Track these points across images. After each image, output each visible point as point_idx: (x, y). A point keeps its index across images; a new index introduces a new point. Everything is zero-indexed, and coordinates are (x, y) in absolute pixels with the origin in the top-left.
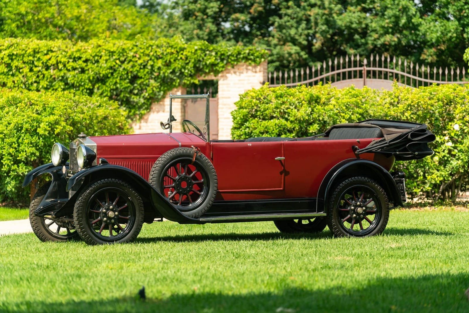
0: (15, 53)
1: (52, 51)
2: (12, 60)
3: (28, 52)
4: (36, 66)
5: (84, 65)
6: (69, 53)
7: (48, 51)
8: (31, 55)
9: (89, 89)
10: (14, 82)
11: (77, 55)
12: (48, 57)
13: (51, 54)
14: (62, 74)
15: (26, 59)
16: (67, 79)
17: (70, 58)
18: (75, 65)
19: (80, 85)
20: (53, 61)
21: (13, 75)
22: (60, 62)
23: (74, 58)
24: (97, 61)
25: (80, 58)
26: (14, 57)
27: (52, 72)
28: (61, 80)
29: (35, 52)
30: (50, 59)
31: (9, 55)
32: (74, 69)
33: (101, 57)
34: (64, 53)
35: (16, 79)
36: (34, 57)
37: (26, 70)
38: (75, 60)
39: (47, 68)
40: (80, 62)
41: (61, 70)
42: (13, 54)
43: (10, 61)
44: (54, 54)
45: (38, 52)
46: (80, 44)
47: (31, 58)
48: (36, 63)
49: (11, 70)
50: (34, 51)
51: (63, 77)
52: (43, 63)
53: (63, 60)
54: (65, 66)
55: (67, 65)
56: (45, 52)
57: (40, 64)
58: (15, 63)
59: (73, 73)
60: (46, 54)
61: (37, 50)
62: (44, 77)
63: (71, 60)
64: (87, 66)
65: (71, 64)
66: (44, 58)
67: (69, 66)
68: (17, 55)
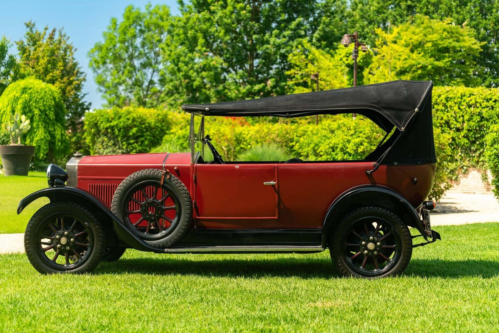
0: (450, 96)
1: (473, 95)
2: (447, 101)
3: (457, 96)
4: (462, 105)
5: (493, 104)
6: (484, 96)
7: (470, 95)
8: (459, 98)
10: (448, 116)
11: (489, 97)
13: (472, 97)
14: (478, 110)
15: (456, 101)
16: (482, 114)
17: (485, 99)
18: (487, 104)
20: (473, 102)
21: (448, 112)
22: (478, 102)
23: (487, 99)
25: (491, 99)
26: (449, 99)
27: (472, 109)
28: (478, 115)
29: (463, 96)
30: (471, 100)
31: (446, 98)
32: (487, 107)
34: (481, 96)
35: (449, 114)
36: (462, 99)
37: (456, 108)
38: (488, 100)
39: (470, 106)
40: (491, 102)
41: (478, 108)
42: (448, 97)
43: (446, 102)
44: (474, 97)
45: (464, 96)
46: (493, 89)
47: (459, 100)
48: (462, 103)
49: (447, 108)
50: (461, 95)
51: (479, 112)
52: (467, 103)
53: (480, 101)
54: (481, 105)
55: (482, 104)
56: (468, 95)
57: (465, 104)
58: (449, 104)
59: (486, 109)
61: (463, 94)
62: (466, 113)
63: (485, 101)
64: (495, 105)
65: (485, 103)
66: (468, 100)
67: (484, 105)
68: (451, 98)
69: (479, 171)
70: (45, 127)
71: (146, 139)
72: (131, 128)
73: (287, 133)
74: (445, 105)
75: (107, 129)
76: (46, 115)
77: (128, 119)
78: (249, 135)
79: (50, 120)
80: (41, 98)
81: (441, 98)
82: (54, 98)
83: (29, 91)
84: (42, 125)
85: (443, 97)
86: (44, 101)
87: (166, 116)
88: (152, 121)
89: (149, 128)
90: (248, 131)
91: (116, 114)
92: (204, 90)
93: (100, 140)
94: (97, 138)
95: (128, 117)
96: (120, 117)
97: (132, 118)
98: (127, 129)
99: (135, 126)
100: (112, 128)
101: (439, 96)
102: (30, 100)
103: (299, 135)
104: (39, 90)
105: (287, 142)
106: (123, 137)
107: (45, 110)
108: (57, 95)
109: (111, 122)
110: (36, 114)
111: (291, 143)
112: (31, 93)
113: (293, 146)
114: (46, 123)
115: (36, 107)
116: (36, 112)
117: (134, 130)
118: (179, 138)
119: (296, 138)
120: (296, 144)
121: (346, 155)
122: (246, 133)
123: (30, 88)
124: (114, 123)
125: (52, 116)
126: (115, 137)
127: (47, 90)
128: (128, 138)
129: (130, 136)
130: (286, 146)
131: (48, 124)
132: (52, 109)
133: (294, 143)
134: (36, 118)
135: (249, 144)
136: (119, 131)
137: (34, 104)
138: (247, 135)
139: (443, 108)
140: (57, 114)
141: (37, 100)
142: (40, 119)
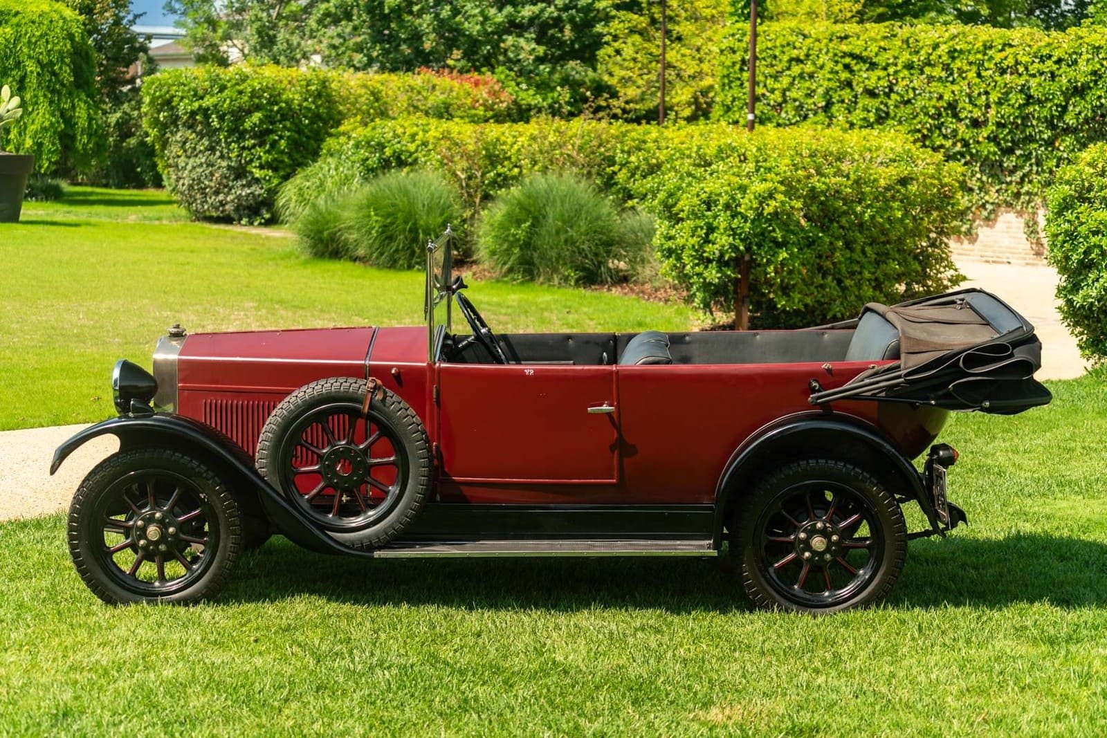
0: (958, 48)
1: (1011, 46)
2: (953, 58)
3: (976, 47)
4: (986, 70)
5: (1055, 67)
6: (1035, 48)
7: (1005, 45)
8: (979, 52)
9: (1060, 105)
10: (953, 92)
11: (1045, 52)
12: (1003, 54)
13: (1009, 50)
14: (1022, 81)
15: (971, 58)
16: (1029, 88)
17: (1036, 57)
18: (1041, 66)
19: (1047, 100)
20: (1010, 61)
21: (952, 83)
22: (1020, 63)
23: (1042, 56)
24: (1075, 62)
25: (1050, 57)
26: (956, 54)
27: (1008, 77)
28: (1021, 91)
29: (987, 47)
30: (1006, 58)
31: (950, 52)
32: (1042, 74)
33: (1081, 54)
34: (1027, 49)
35: (956, 88)
36: (985, 54)
37: (972, 75)
38: (1043, 59)
39: (1003, 72)
40: (1049, 63)
41: (1020, 75)
42: (955, 50)
43: (949, 61)
44: (1012, 50)
45: (991, 47)
46: (1054, 33)
47: (979, 56)
48: (986, 65)
49: (952, 74)
50: (984, 45)
51: (1023, 86)
52: (996, 64)
53: (1024, 59)
54: (1027, 69)
55: (1030, 68)
56: (1000, 47)
57: (992, 66)
58: (956, 65)
59: (1037, 80)
60: (1002, 50)
61: (988, 44)
62: (995, 86)
63: (1037, 60)
64: (1058, 69)
65: (1036, 65)
66: (998, 57)
67: (1033, 69)
68: (961, 52)
69: (1020, 214)
70: (51, 102)
71: (281, 137)
72: (249, 112)
73: (600, 145)
74: (946, 67)
75: (193, 114)
76: (54, 74)
77: (240, 92)
78: (516, 147)
79: (63, 85)
80: (42, 36)
81: (939, 52)
82: (71, 37)
83: (15, 20)
84: (45, 96)
85: (943, 49)
86: (47, 42)
87: (324, 83)
88: (294, 96)
89: (288, 114)
90: (514, 137)
91: (214, 80)
92: (408, 18)
93: (178, 137)
94: (172, 133)
95: (241, 88)
96: (222, 89)
97: (249, 90)
98: (240, 115)
99: (258, 108)
100: (205, 112)
101: (936, 47)
102: (17, 39)
103: (626, 148)
104: (35, 17)
105: (599, 166)
106: (231, 132)
107: (51, 64)
108: (77, 31)
109: (202, 98)
110: (32, 72)
111: (609, 166)
112: (18, 25)
113: (615, 173)
114: (53, 91)
115: (30, 57)
116: (31, 66)
117: (256, 117)
118: (357, 146)
119: (619, 157)
120: (620, 170)
121: (736, 221)
122: (510, 140)
123: (17, 13)
124: (208, 102)
125: (67, 75)
126: (211, 133)
127: (56, 17)
128: (242, 136)
129: (245, 131)
130: (599, 174)
131: (59, 93)
132: (67, 60)
133: (616, 168)
134: (32, 81)
135: (516, 166)
136: (221, 118)
137: (25, 50)
138: (512, 146)
139: (943, 74)
140: (77, 72)
141: (33, 40)
142: (39, 84)
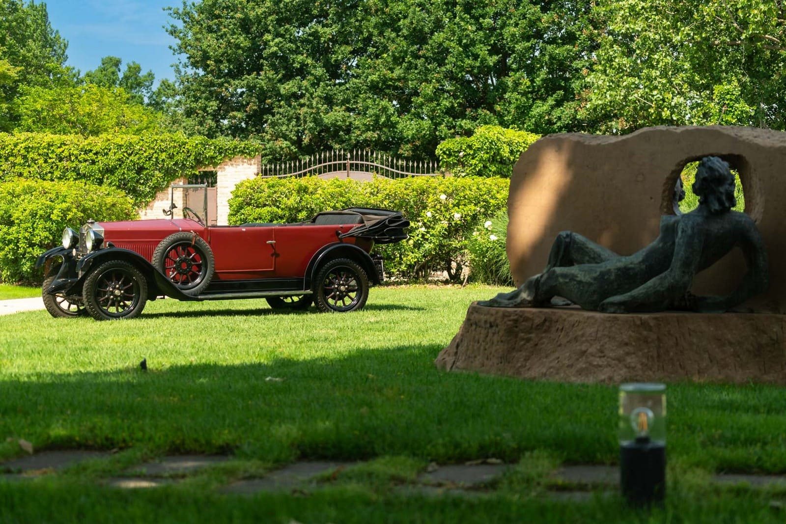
0: (31, 146)
1: (65, 145)
2: (28, 152)
3: (43, 145)
4: (50, 158)
5: (94, 157)
6: (81, 146)
7: (61, 144)
8: (45, 148)
9: (99, 179)
10: (30, 172)
11: (89, 148)
12: (61, 150)
13: (64, 147)
14: (74, 165)
15: (40, 152)
16: (79, 169)
17: (82, 151)
18: (86, 157)
19: (91, 175)
20: (66, 153)
21: (29, 166)
22: (73, 154)
23: (86, 150)
24: (107, 154)
25: (91, 151)
26: (30, 150)
27: (65, 163)
28: (73, 171)
29: (50, 145)
30: (63, 152)
31: (25, 148)
32: (86, 161)
33: (110, 150)
34: (76, 146)
35: (32, 169)
36: (48, 150)
37: (41, 161)
38: (86, 152)
39: (61, 160)
40: (91, 154)
41: (73, 162)
42: (29, 147)
43: (26, 153)
44: (67, 147)
45: (52, 146)
46: (91, 138)
47: (45, 150)
48: (50, 155)
49: (27, 162)
50: (49, 144)
51: (75, 168)
52: (56, 155)
53: (75, 152)
54: (77, 158)
55: (79, 157)
56: (59, 145)
57: (54, 156)
58: (31, 155)
59: (84, 164)
60: (60, 147)
62: (57, 168)
63: (83, 153)
64: (97, 158)
65: (83, 156)
66: (58, 151)
67: (81, 158)
68: (32, 148)
74: (25, 157)
81: (18, 148)
85: (21, 146)
101: (16, 145)
139: (22, 161)
